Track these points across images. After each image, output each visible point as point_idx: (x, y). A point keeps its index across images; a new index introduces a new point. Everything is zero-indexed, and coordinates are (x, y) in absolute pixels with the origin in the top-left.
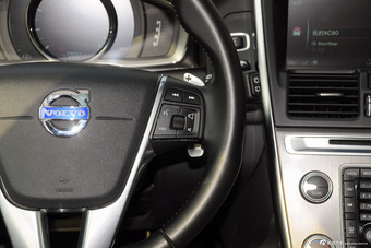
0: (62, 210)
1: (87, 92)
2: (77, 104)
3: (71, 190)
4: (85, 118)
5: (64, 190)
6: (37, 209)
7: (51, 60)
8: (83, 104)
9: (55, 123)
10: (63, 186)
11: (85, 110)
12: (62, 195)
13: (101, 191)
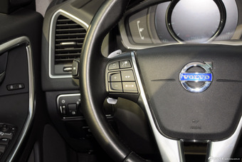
0: (195, 141)
1: (210, 63)
2: (204, 71)
3: (200, 128)
4: (209, 80)
5: (195, 128)
6: (178, 139)
7: (181, 43)
8: (208, 71)
9: (189, 83)
10: (194, 125)
11: (210, 75)
12: (194, 131)
13: (220, 129)
